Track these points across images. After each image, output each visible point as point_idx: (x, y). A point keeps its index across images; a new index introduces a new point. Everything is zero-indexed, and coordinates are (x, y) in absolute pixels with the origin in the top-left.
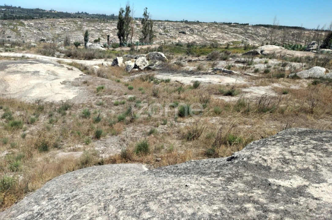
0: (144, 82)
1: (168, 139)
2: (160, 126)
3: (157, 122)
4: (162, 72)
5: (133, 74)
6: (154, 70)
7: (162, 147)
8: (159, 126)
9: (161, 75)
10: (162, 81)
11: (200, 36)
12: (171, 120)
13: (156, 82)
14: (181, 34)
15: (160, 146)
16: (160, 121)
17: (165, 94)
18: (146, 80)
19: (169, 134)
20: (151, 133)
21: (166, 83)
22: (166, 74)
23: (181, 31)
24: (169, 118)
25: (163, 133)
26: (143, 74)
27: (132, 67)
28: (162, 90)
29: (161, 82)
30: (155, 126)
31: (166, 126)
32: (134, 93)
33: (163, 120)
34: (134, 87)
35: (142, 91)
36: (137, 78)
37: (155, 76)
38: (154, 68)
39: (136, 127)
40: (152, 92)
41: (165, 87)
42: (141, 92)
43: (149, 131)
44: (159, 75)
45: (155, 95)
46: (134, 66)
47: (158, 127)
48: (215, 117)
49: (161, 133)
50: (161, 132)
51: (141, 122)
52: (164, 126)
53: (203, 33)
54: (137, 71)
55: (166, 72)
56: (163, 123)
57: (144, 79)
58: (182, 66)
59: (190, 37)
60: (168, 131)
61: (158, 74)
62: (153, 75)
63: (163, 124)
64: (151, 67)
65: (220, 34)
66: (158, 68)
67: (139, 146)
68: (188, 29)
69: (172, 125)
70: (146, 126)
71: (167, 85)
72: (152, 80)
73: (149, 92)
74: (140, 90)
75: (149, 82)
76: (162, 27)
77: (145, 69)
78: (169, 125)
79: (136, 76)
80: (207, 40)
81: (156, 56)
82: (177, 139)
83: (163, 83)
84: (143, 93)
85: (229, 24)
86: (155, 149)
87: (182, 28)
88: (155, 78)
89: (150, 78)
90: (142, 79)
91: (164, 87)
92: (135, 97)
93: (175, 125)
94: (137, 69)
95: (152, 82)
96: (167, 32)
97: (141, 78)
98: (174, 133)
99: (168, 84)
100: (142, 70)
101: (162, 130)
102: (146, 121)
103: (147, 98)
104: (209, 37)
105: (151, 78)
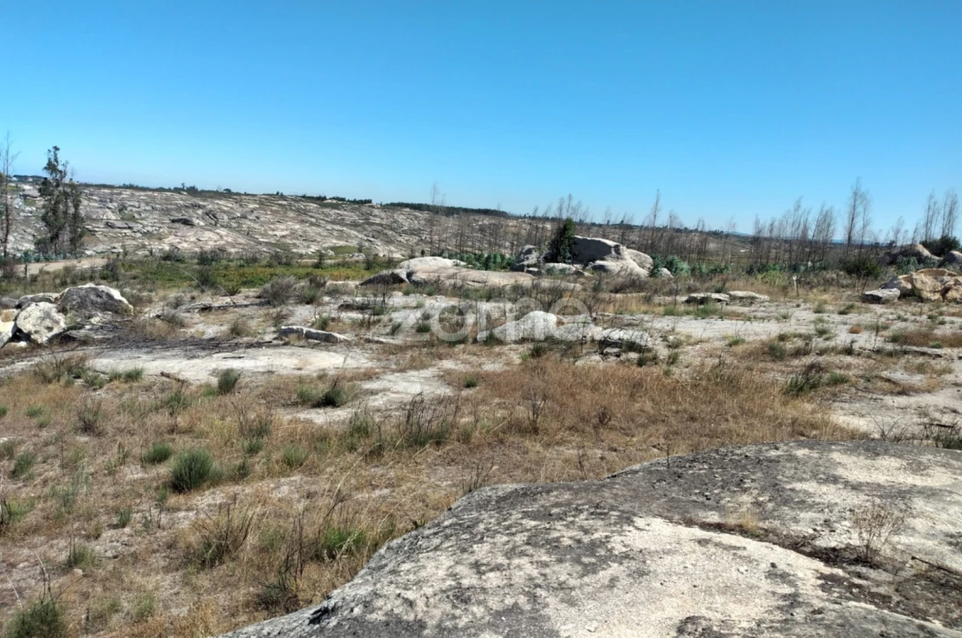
0: (51, 387)
1: (136, 576)
2: (107, 534)
3: (93, 523)
4: (115, 348)
5: (7, 360)
6: (85, 342)
7: (115, 608)
8: (104, 535)
9: (110, 356)
10: (115, 376)
11: (238, 230)
12: (145, 507)
13: (93, 384)
14: (177, 225)
15: (107, 604)
16: (104, 518)
17: (124, 419)
18: (58, 377)
19: (135, 557)
20: (75, 560)
21: (126, 382)
22: (128, 353)
23: (178, 216)
24: (138, 501)
25: (115, 557)
26: (45, 358)
27: (6, 339)
28: (112, 408)
29: (111, 380)
30: (88, 537)
31: (127, 530)
32: (8, 429)
33: (116, 511)
34: (10, 406)
35: (42, 418)
36: (23, 372)
37: (90, 363)
38: (86, 336)
39: (15, 550)
40: (77, 418)
41: (126, 396)
42: (35, 421)
43: (63, 557)
44: (105, 357)
45: (88, 428)
46: (10, 335)
47: (97, 537)
48: (289, 476)
49: (109, 558)
50: (109, 554)
51: (35, 530)
52: (119, 531)
53: (246, 224)
54: (23, 350)
55: (127, 347)
56: (115, 520)
57: (50, 374)
58: (182, 325)
59: (208, 234)
60: (133, 549)
61: (98, 355)
62: (83, 359)
63: (115, 527)
64: (74, 333)
65: (297, 227)
66: (100, 337)
67: (23, 622)
68: (200, 212)
69: (147, 524)
70: (55, 542)
71: (131, 388)
72: (78, 377)
73: (65, 419)
74: (32, 414)
75: (69, 384)
76: (114, 205)
77: (50, 340)
78: (139, 527)
79: (20, 365)
80: (260, 243)
81: (93, 297)
82: (167, 570)
83: (116, 383)
84: (41, 426)
85: (320, 200)
86: (87, 618)
87: (179, 209)
88: (89, 369)
89: (70, 371)
90: (42, 377)
91: (121, 395)
92: (10, 442)
93: (158, 522)
94: (23, 344)
95: (79, 382)
96: (133, 219)
97: (36, 373)
98: (154, 551)
99: (136, 384)
100: (40, 346)
101: (115, 548)
102: (54, 524)
103: (56, 439)
104: (265, 235)
105: (75, 370)
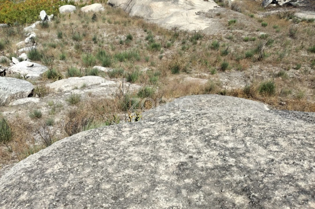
0: (281, 20)
1: (298, 85)
2: (291, 70)
3: (288, 65)
4: (306, 10)
5: (269, 10)
6: (295, 7)
7: (290, 92)
8: (290, 70)
9: (303, 13)
10: (304, 20)
12: (306, 65)
13: (295, 21)
15: (288, 90)
16: (292, 65)
17: (305, 35)
18: (284, 17)
19: (300, 81)
20: (279, 75)
21: (308, 23)
22: (311, 12)
24: (304, 63)
25: (293, 78)
26: (281, 10)
27: (270, 2)
28: (301, 30)
29: (302, 21)
30: (285, 69)
31: (298, 71)
32: (267, 31)
33: (296, 64)
34: (268, 24)
35: (277, 29)
36: (273, 14)
37: (296, 14)
38: (296, 4)
39: (263, 66)
40: (289, 31)
41: (306, 28)
42: (275, 30)
43: (277, 72)
44: (301, 13)
45: (292, 35)
46: (272, 1)
47: (288, 70)
49: (290, 78)
50: (291, 76)
51: (270, 62)
52: (296, 71)
54: (274, 7)
55: (310, 10)
56: (295, 67)
57: (282, 16)
60: (299, 77)
61: (299, 12)
62: (294, 12)
63: (294, 69)
64: (293, 3)
66: (301, 5)
67: (264, 86)
69: (306, 71)
70: (275, 67)
71: (308, 25)
72: (291, 18)
73: (284, 31)
74: (275, 28)
75: (287, 20)
77: (284, 5)
78: (303, 71)
79: (272, 12)
82: (309, 87)
83: (304, 22)
84: (277, 32)
86: (281, 92)
88: (295, 16)
89: (288, 16)
90: (279, 17)
91: (305, 27)
92: (268, 35)
93: (310, 72)
94: (275, 5)
95: (291, 20)
97: (277, 15)
98: (306, 80)
99: (311, 24)
100: (280, 6)
101: (293, 75)
102: (276, 62)
103: (281, 37)
105: (290, 16)
